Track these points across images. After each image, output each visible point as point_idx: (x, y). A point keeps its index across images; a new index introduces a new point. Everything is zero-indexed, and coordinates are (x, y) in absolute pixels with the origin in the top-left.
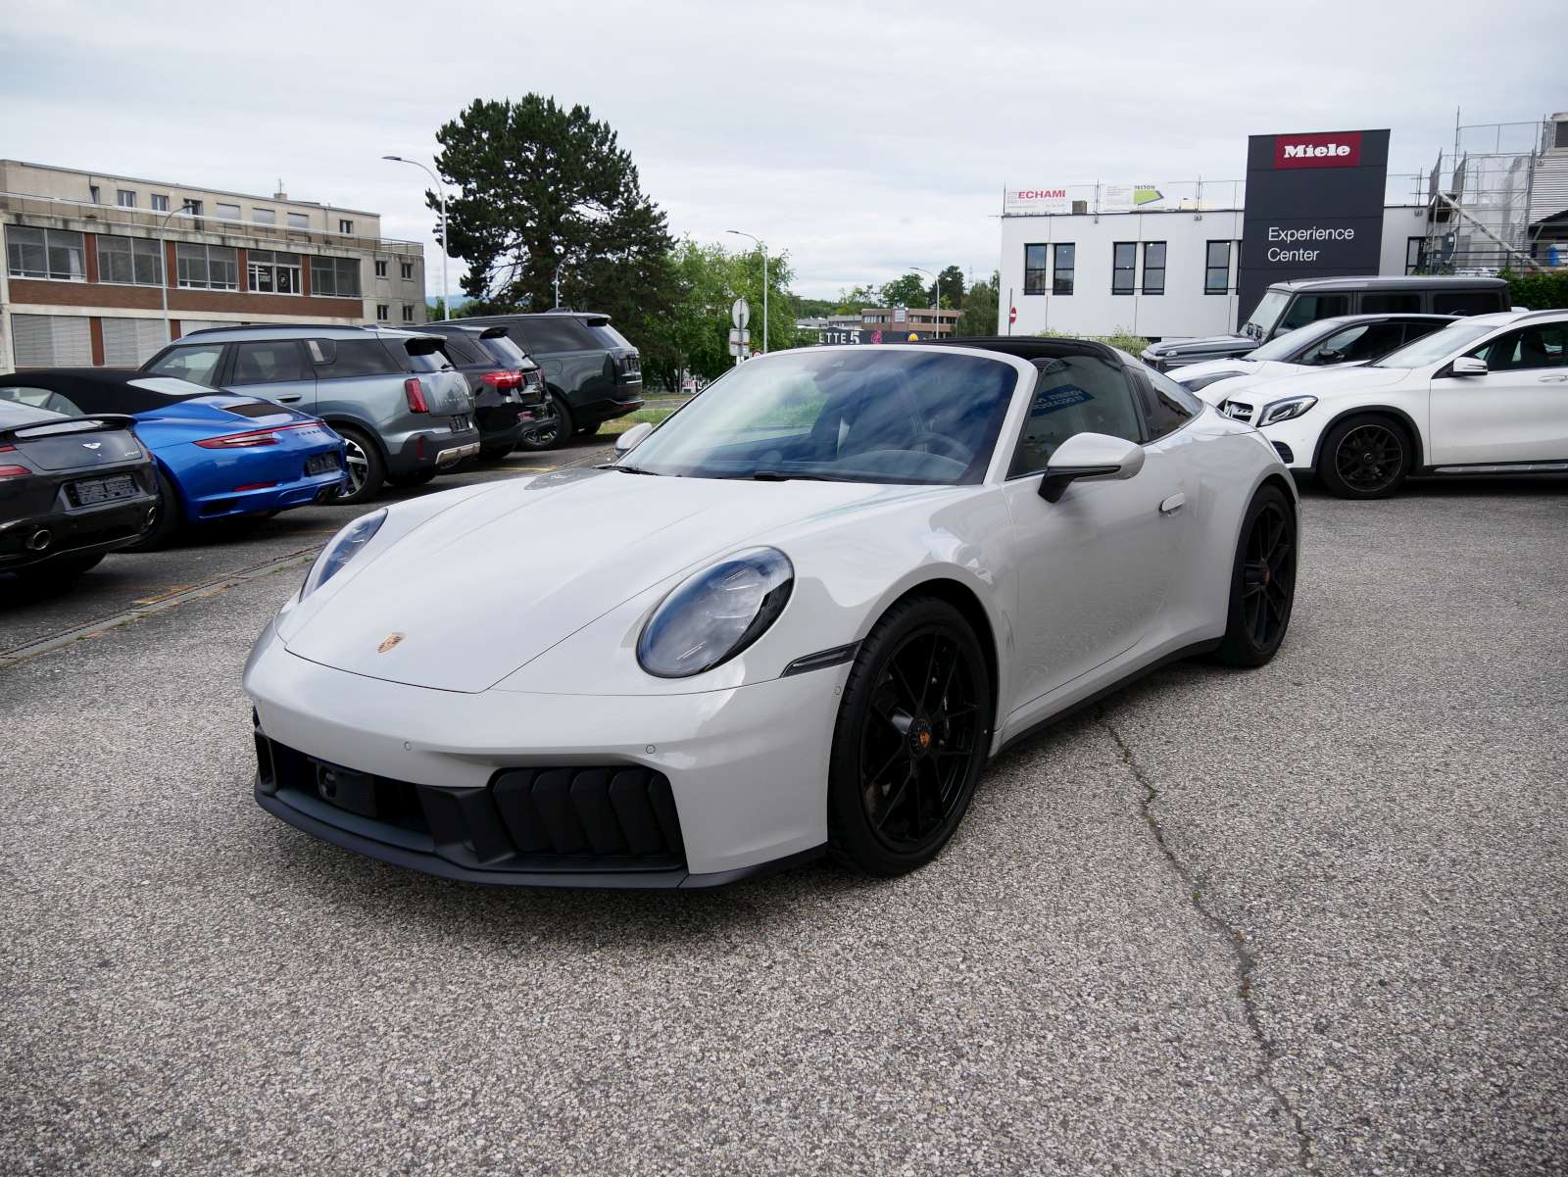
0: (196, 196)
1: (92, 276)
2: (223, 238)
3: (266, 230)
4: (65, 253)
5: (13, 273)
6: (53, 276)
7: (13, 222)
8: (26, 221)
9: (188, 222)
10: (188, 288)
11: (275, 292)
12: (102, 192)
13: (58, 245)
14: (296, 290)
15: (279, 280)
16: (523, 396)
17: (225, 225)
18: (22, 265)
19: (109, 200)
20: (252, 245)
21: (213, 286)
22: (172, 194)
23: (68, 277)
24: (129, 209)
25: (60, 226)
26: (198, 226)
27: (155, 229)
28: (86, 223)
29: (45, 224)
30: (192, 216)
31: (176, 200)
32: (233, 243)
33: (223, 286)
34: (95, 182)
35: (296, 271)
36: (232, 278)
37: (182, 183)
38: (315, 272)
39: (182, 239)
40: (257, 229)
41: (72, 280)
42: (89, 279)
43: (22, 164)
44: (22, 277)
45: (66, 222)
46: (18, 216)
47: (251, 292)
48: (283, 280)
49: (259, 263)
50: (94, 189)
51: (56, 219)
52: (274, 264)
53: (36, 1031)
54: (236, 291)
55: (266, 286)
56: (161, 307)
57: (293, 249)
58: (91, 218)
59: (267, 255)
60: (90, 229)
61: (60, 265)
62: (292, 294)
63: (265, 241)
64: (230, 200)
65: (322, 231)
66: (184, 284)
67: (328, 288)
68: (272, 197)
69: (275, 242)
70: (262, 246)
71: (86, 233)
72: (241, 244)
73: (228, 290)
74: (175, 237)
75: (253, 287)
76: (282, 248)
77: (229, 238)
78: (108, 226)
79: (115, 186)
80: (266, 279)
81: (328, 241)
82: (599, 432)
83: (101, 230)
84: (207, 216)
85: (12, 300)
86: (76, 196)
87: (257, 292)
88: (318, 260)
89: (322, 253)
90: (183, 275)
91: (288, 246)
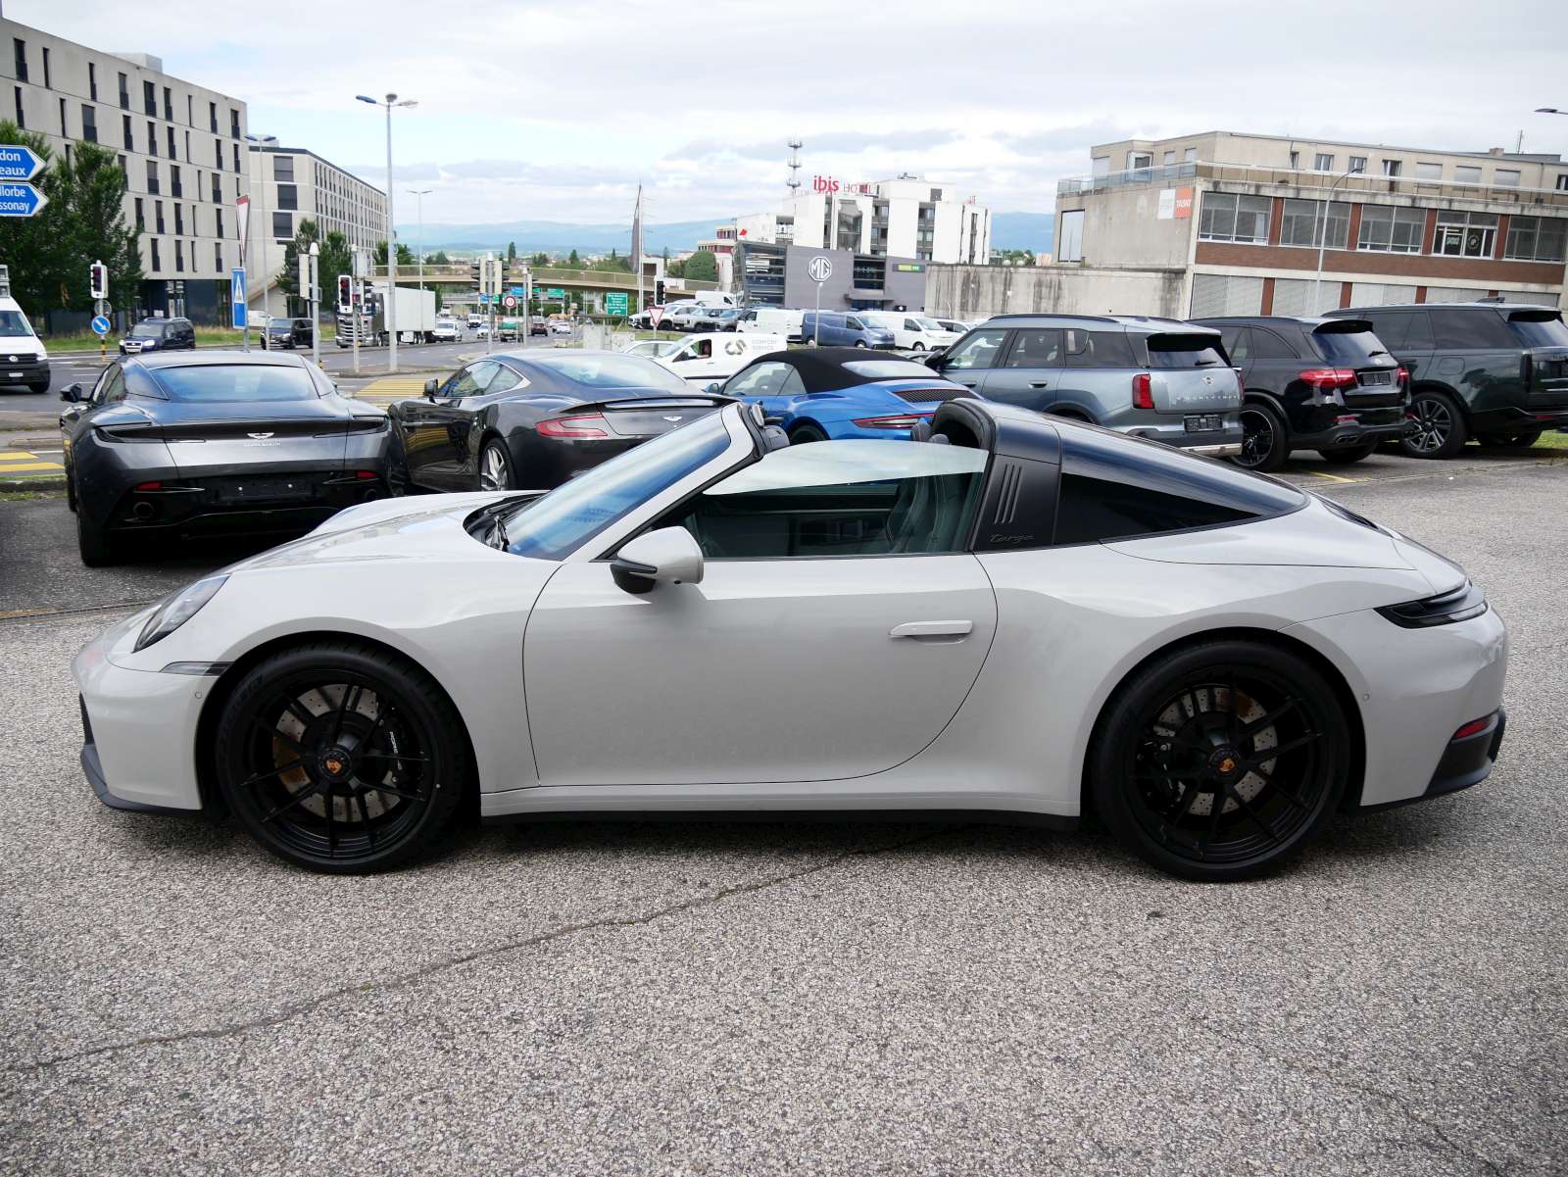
0: (1395, 157)
1: (1274, 238)
2: (1414, 199)
3: (1464, 189)
4: (1253, 215)
5: (1203, 236)
6: (1237, 239)
7: (1211, 189)
8: (1223, 188)
9: (1382, 183)
10: (1368, 250)
11: (1462, 255)
12: (1301, 158)
13: (1247, 209)
14: (1487, 253)
15: (1469, 242)
17: (1419, 186)
18: (1211, 230)
19: (1306, 166)
20: (1445, 205)
21: (1394, 248)
22: (1370, 155)
23: (1251, 240)
24: (1327, 173)
25: (1252, 191)
26: (1393, 187)
27: (1343, 192)
28: (1276, 187)
29: (1239, 190)
30: (1389, 177)
31: (1374, 160)
32: (1424, 204)
33: (1405, 249)
34: (1296, 147)
35: (1490, 233)
36: (1416, 241)
37: (1387, 143)
38: (1513, 234)
39: (1369, 200)
40: (1456, 188)
41: (1255, 243)
42: (1270, 243)
43: (1231, 135)
44: (1210, 240)
45: (1258, 187)
46: (1216, 184)
47: (1434, 255)
48: (1474, 242)
49: (1449, 225)
50: (1294, 155)
51: (1249, 186)
52: (1467, 226)
54: (1418, 254)
55: (1453, 249)
57: (1492, 209)
58: (1284, 182)
59: (1459, 216)
60: (1280, 194)
61: (1246, 226)
62: (1482, 257)
63: (1460, 201)
64: (1430, 158)
65: (1535, 189)
66: (1363, 246)
67: (1525, 252)
68: (1487, 151)
69: (1472, 202)
70: (1456, 206)
71: (1275, 197)
72: (1433, 205)
73: (1409, 253)
74: (1362, 199)
75: (1437, 250)
76: (1480, 208)
77: (1421, 198)
78: (1298, 190)
79: (1314, 150)
80: (1455, 241)
81: (1539, 200)
83: (1291, 194)
84: (1404, 177)
85: (1197, 262)
86: (1277, 161)
87: (1442, 255)
88: (1520, 220)
89: (1526, 213)
90: (1365, 238)
91: (1487, 205)
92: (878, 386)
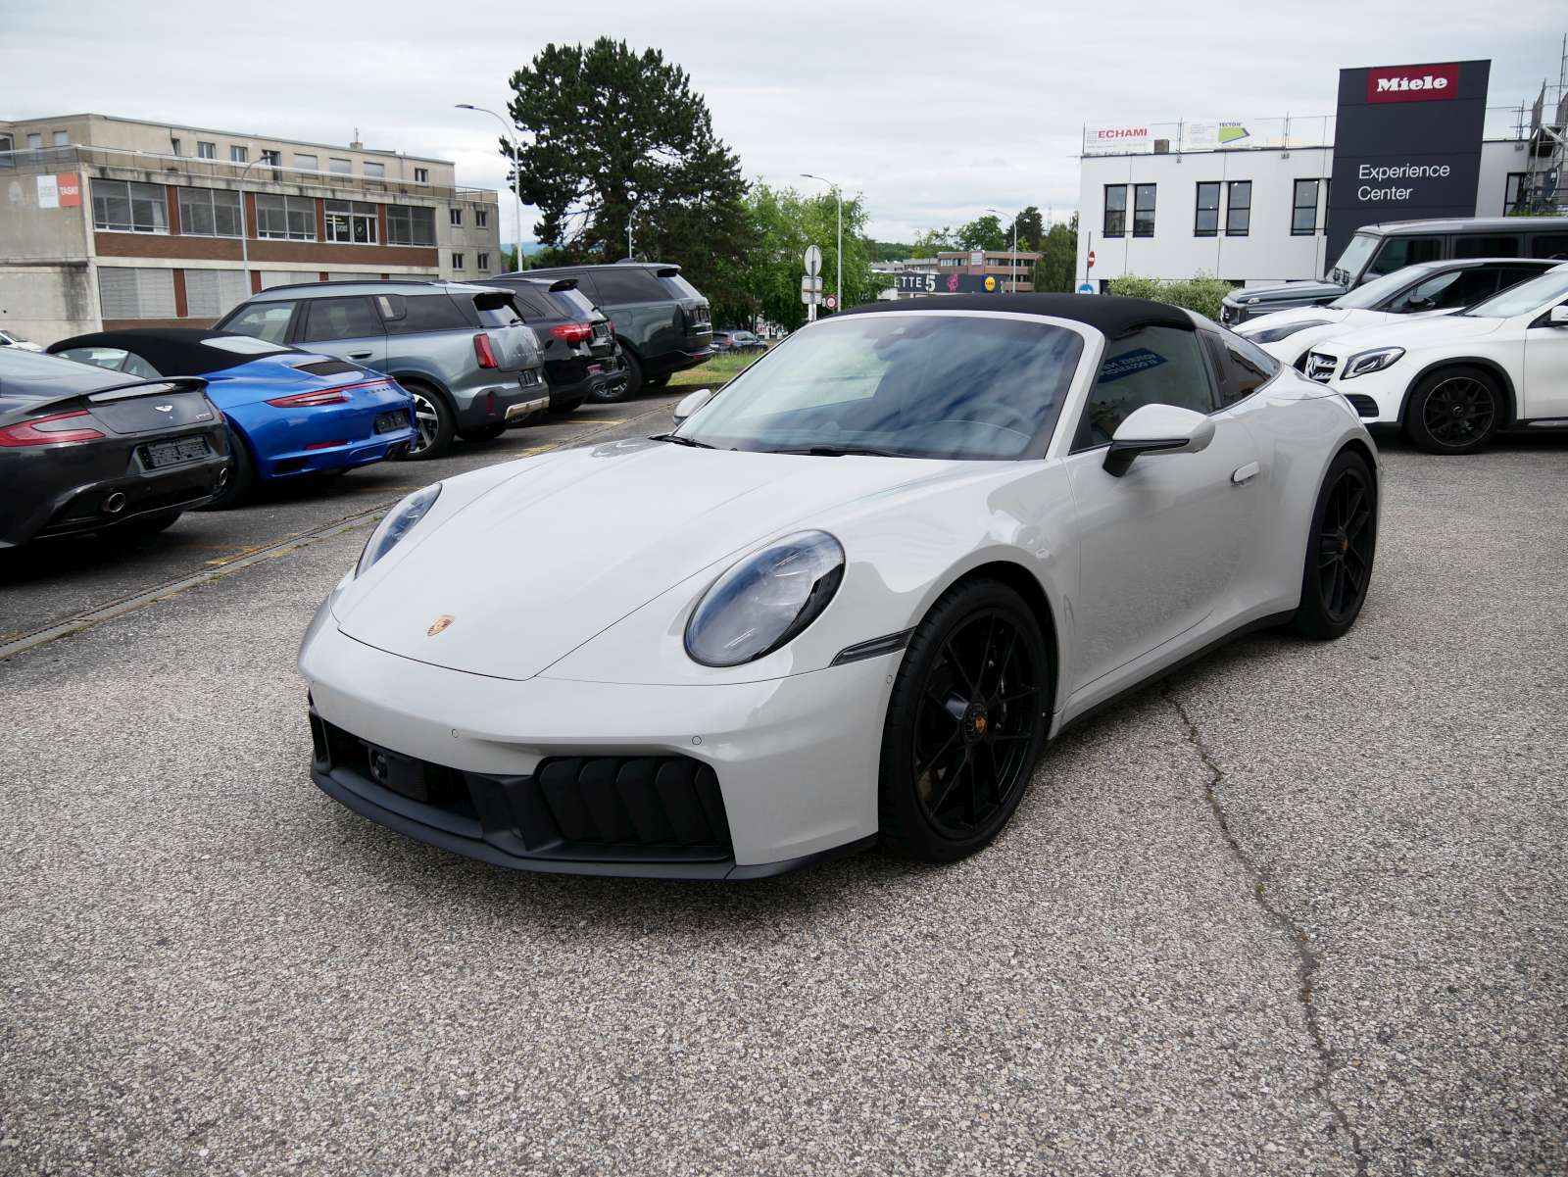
0: (274, 147)
1: (174, 228)
2: (301, 189)
3: (343, 180)
4: (148, 205)
5: (99, 226)
6: (137, 229)
7: (98, 175)
8: (111, 175)
9: (266, 173)
10: (268, 238)
11: (352, 242)
12: (183, 145)
13: (143, 197)
14: (373, 240)
15: (356, 229)
16: (592, 349)
17: (303, 176)
18: (107, 218)
19: (190, 153)
20: (329, 195)
21: (292, 236)
22: (250, 144)
23: (151, 230)
24: (209, 161)
25: (143, 179)
26: (276, 176)
27: (234, 181)
28: (168, 175)
29: (128, 177)
30: (270, 167)
31: (255, 151)
32: (310, 193)
33: (302, 237)
34: (176, 134)
35: (372, 220)
36: (310, 229)
37: (261, 134)
38: (391, 221)
39: (261, 190)
40: (334, 179)
41: (156, 232)
42: (172, 232)
43: (105, 118)
44: (107, 230)
45: (148, 174)
46: (102, 170)
47: (328, 242)
48: (360, 229)
49: (336, 213)
50: (175, 142)
51: (139, 173)
52: (351, 214)
53: (95, 1010)
54: (314, 241)
55: (343, 236)
56: (242, 259)
57: (370, 199)
58: (172, 170)
59: (343, 205)
60: (172, 181)
61: (143, 218)
62: (369, 243)
63: (342, 191)
64: (306, 149)
65: (397, 180)
66: (263, 234)
67: (405, 239)
68: (348, 146)
69: (352, 192)
70: (339, 196)
71: (168, 186)
72: (319, 194)
73: (306, 240)
74: (254, 189)
75: (331, 237)
76: (359, 198)
77: (307, 188)
78: (190, 178)
79: (195, 138)
80: (344, 229)
81: (403, 190)
82: (670, 383)
83: (183, 182)
84: (284, 167)
85: (98, 253)
86: (157, 149)
87: (335, 242)
88: (394, 209)
89: (398, 202)
90: (262, 226)
91: (365, 195)
92: (260, 365)
